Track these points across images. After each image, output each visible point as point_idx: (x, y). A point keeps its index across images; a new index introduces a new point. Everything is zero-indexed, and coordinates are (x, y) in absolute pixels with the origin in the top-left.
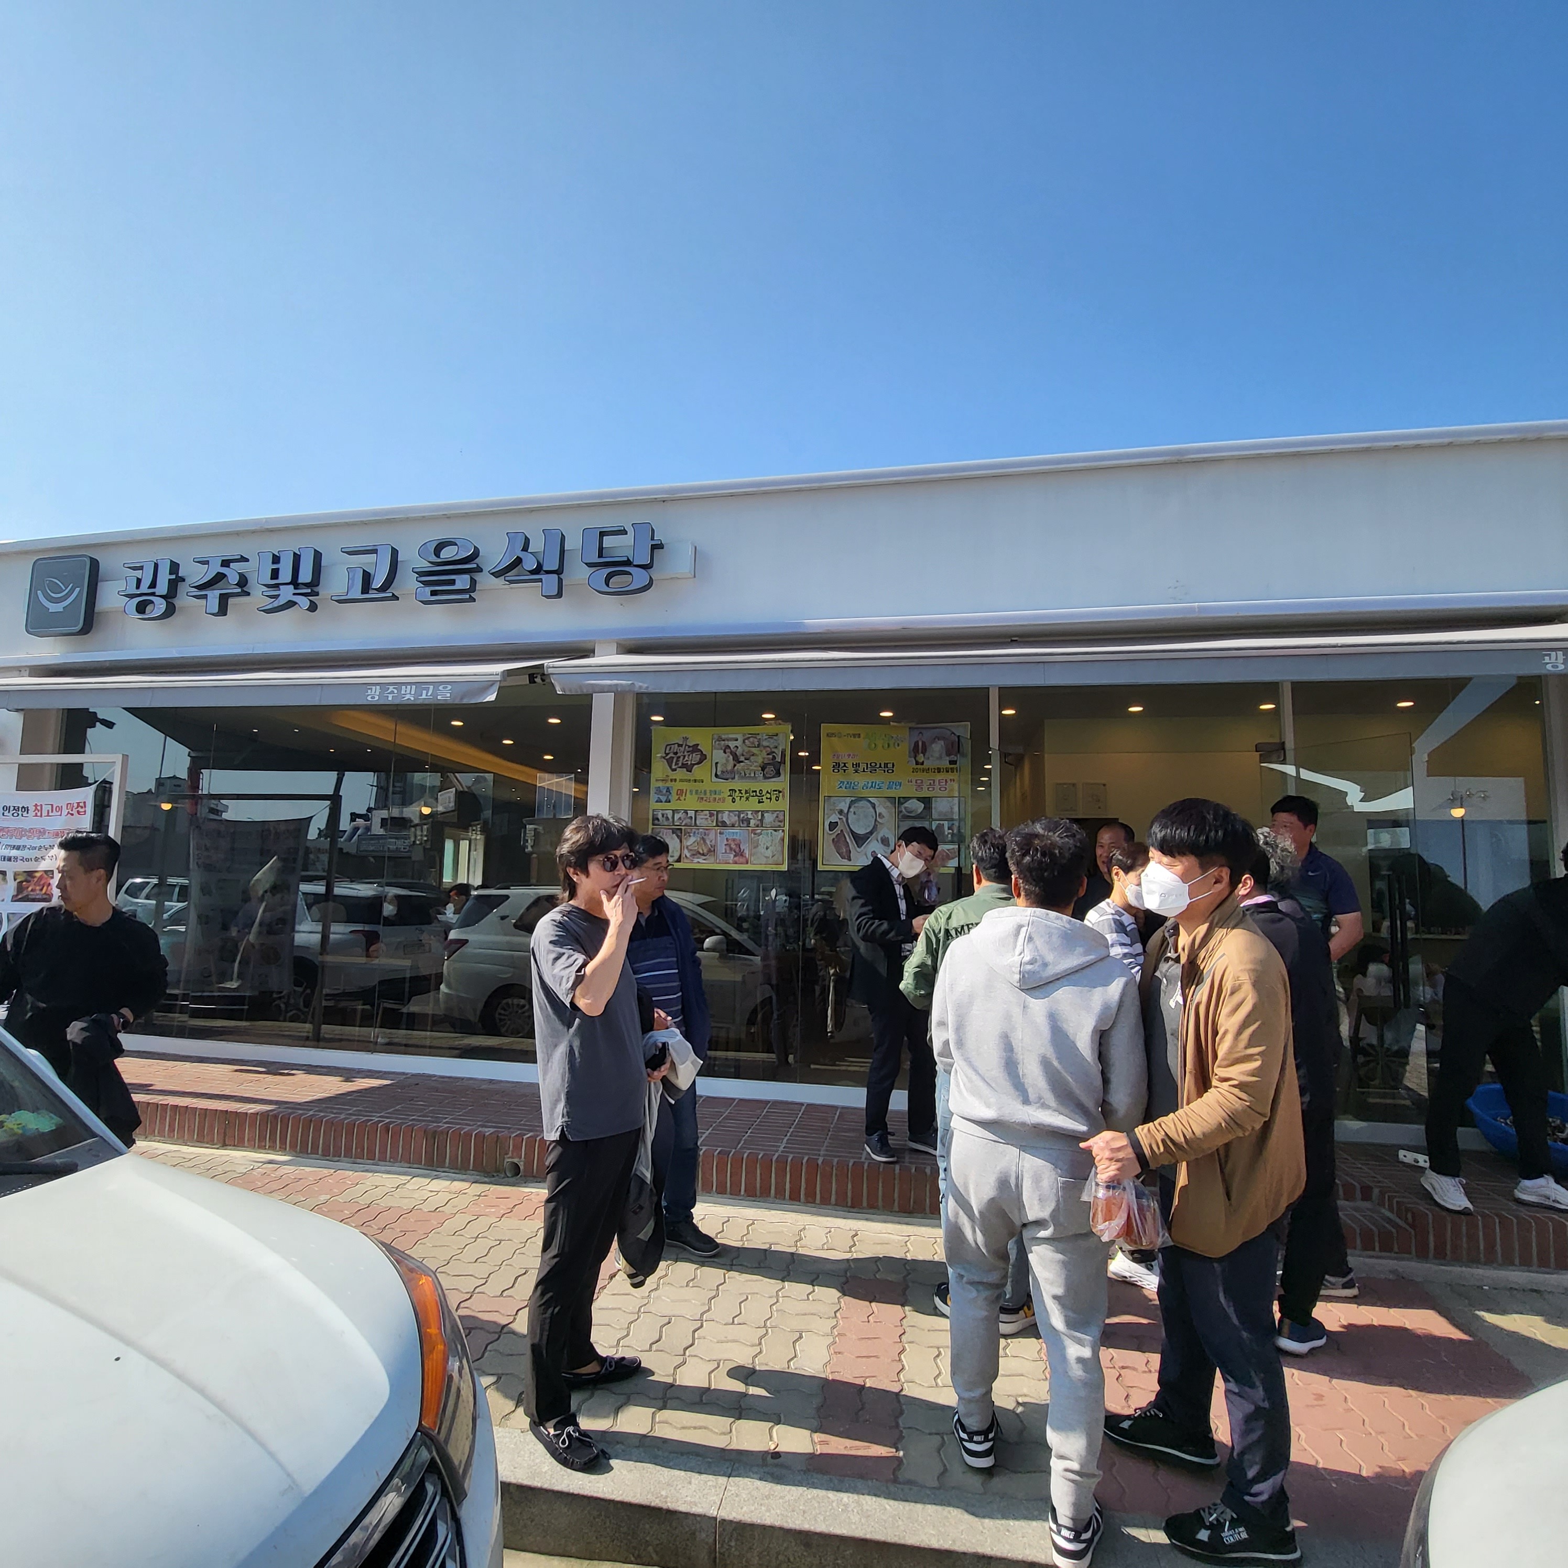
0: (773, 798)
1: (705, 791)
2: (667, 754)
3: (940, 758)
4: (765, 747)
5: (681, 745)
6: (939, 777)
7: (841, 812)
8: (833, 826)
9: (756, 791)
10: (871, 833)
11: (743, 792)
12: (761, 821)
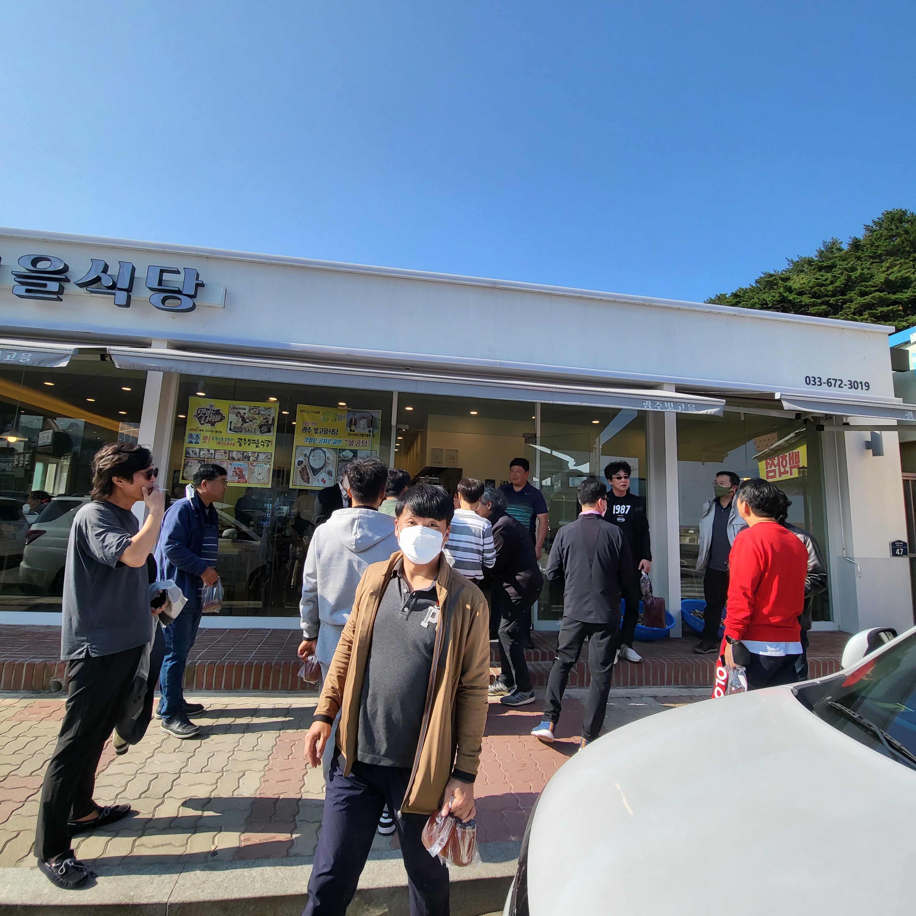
0: (265, 445)
1: (222, 439)
2: (198, 414)
3: (364, 428)
4: (262, 415)
5: (209, 410)
6: (361, 439)
7: (305, 455)
8: (300, 463)
9: (255, 440)
10: (322, 468)
11: (247, 440)
12: (257, 458)
